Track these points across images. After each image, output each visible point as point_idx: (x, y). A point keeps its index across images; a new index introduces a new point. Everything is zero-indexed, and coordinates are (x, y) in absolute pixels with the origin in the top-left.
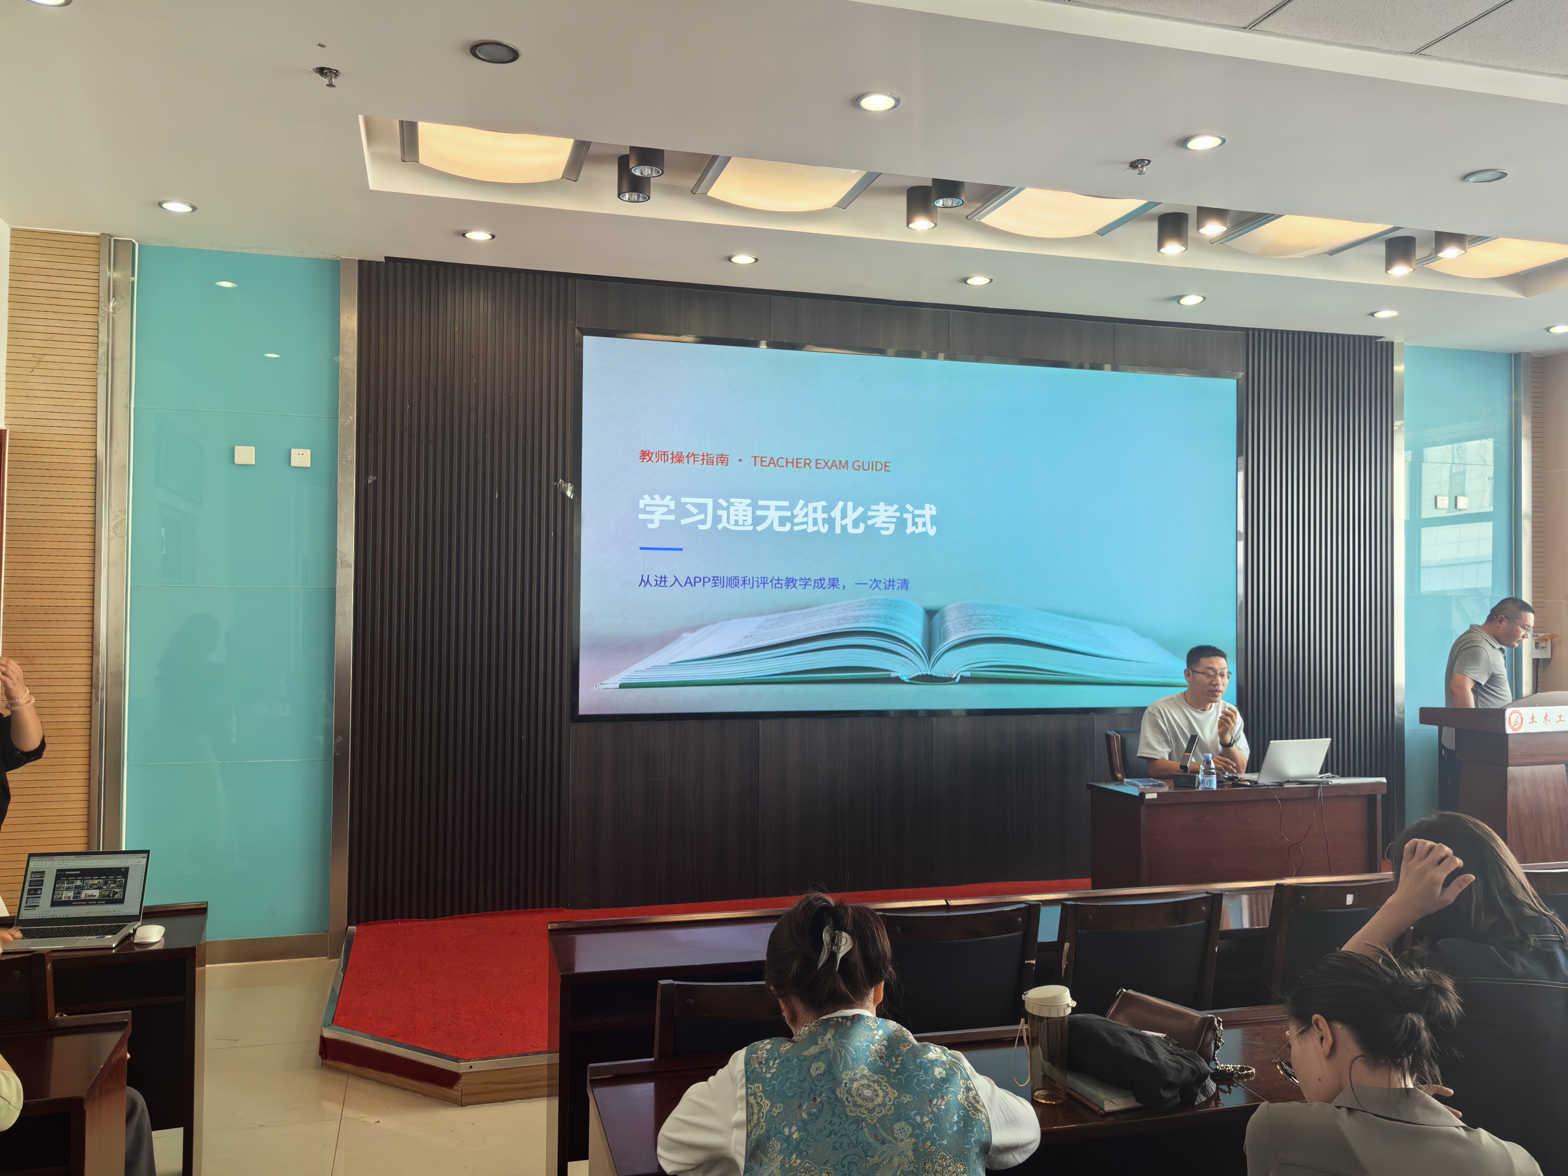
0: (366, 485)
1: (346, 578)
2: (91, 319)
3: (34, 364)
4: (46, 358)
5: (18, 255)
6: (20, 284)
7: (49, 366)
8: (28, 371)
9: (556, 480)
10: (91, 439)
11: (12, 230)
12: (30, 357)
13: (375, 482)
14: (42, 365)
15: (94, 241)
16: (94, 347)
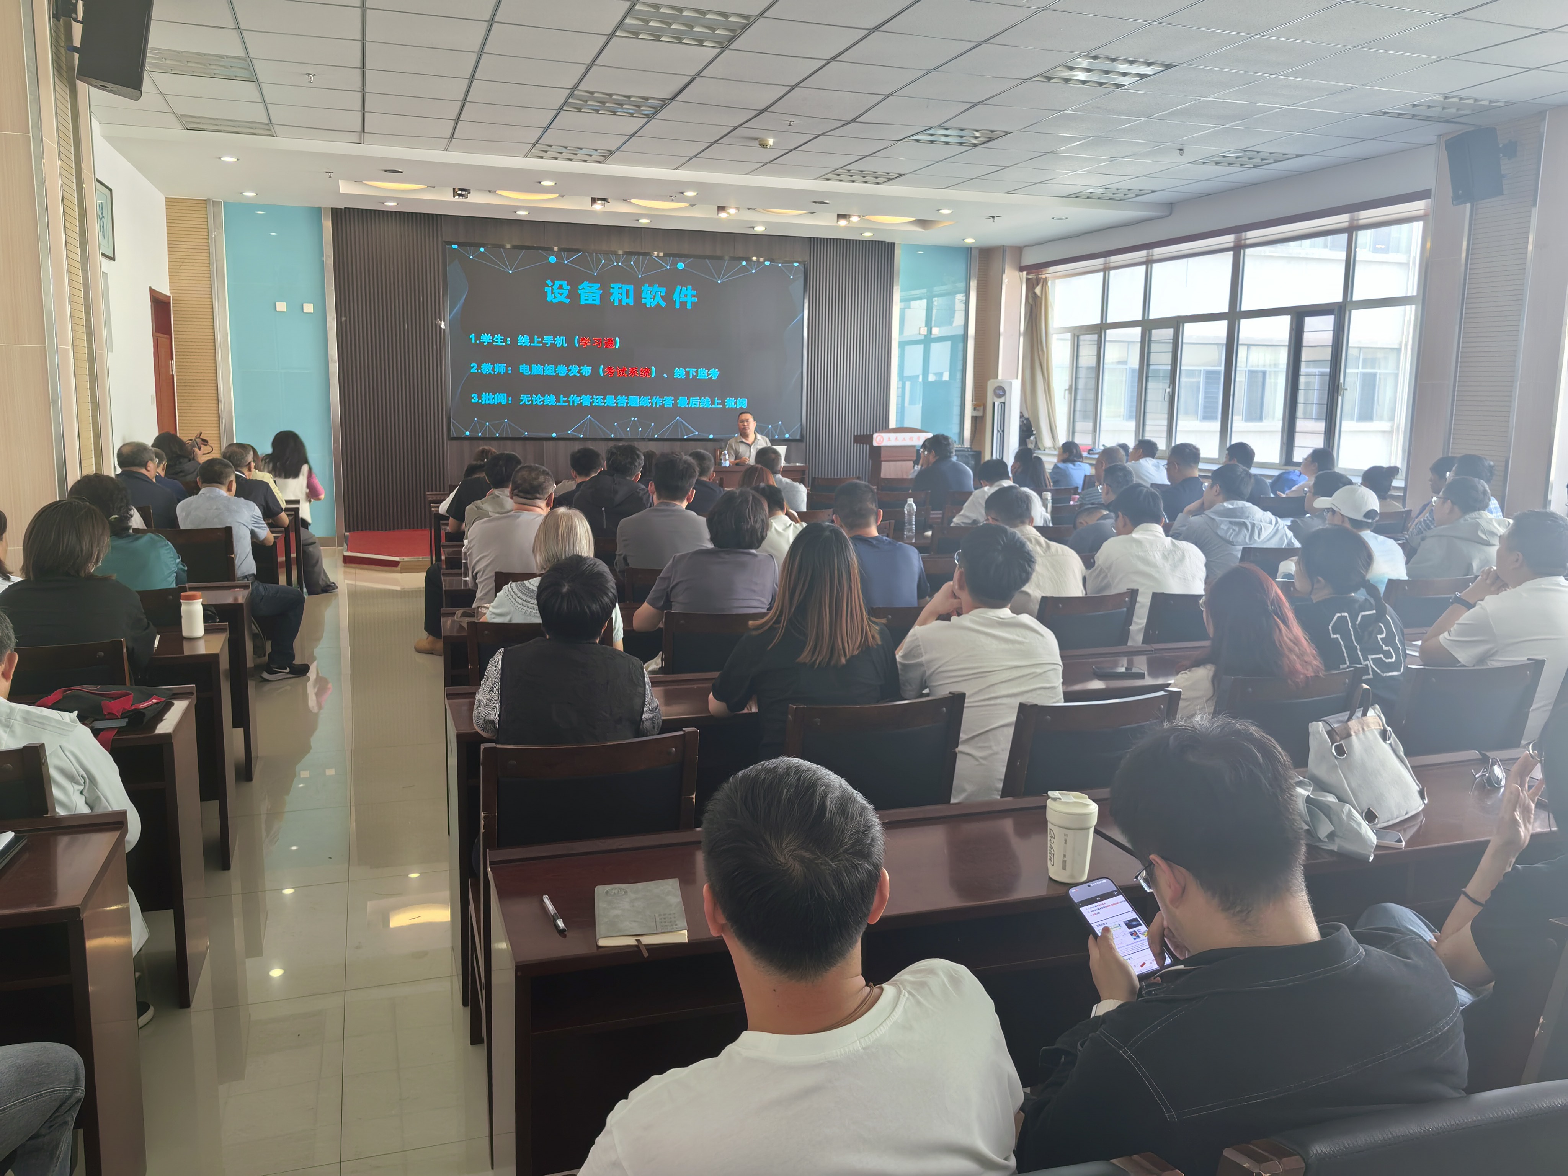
0: (341, 322)
1: (334, 367)
2: (206, 241)
3: (181, 264)
4: (186, 261)
5: (170, 210)
6: (171, 225)
7: (188, 264)
8: (178, 267)
9: (436, 319)
10: (210, 300)
11: (166, 198)
12: (178, 260)
13: (346, 321)
14: (184, 264)
15: (204, 202)
16: (208, 255)
